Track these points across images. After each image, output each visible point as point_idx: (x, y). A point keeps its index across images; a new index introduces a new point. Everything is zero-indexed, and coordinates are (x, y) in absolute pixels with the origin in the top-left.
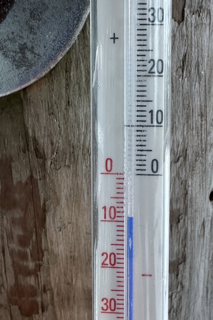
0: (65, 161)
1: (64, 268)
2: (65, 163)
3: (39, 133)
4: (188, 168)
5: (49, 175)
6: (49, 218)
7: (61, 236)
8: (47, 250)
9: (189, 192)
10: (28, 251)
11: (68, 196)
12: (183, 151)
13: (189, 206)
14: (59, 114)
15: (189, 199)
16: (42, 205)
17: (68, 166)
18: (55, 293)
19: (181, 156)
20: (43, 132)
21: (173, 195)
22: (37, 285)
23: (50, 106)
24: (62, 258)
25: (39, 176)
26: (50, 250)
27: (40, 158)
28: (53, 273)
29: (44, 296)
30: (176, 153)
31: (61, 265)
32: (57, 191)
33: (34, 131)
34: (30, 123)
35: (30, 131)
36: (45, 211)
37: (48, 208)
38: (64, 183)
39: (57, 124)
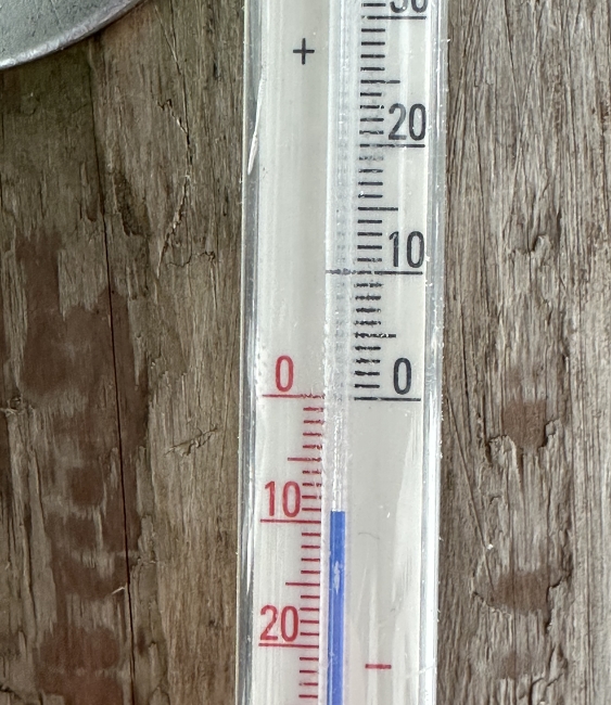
0: (205, 238)
1: (199, 571)
2: (204, 243)
3: (134, 161)
4: (566, 273)
5: (158, 280)
6: (158, 415)
7: (191, 468)
8: (152, 515)
9: (574, 350)
10: (97, 517)
11: (211, 347)
12: (548, 217)
13: (574, 395)
14: (189, 102)
15: (574, 371)
16: (137, 374)
17: (212, 253)
18: (172, 651)
19: (543, 234)
20: (144, 157)
21: (524, 355)
22: (120, 627)
23: (164, 80)
24: (194, 539)
25: (132, 286)
26: (159, 516)
27: (134, 233)
28: (168, 586)
29: (139, 662)
30: (526, 223)
31: (191, 561)
32: (180, 330)
33: (119, 156)
34: (109, 131)
35: (110, 156)
36: (146, 393)
37: (156, 384)
38: (200, 306)
39: (183, 132)
